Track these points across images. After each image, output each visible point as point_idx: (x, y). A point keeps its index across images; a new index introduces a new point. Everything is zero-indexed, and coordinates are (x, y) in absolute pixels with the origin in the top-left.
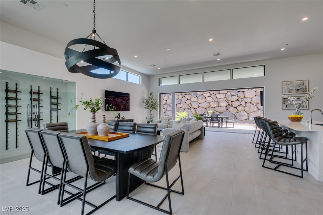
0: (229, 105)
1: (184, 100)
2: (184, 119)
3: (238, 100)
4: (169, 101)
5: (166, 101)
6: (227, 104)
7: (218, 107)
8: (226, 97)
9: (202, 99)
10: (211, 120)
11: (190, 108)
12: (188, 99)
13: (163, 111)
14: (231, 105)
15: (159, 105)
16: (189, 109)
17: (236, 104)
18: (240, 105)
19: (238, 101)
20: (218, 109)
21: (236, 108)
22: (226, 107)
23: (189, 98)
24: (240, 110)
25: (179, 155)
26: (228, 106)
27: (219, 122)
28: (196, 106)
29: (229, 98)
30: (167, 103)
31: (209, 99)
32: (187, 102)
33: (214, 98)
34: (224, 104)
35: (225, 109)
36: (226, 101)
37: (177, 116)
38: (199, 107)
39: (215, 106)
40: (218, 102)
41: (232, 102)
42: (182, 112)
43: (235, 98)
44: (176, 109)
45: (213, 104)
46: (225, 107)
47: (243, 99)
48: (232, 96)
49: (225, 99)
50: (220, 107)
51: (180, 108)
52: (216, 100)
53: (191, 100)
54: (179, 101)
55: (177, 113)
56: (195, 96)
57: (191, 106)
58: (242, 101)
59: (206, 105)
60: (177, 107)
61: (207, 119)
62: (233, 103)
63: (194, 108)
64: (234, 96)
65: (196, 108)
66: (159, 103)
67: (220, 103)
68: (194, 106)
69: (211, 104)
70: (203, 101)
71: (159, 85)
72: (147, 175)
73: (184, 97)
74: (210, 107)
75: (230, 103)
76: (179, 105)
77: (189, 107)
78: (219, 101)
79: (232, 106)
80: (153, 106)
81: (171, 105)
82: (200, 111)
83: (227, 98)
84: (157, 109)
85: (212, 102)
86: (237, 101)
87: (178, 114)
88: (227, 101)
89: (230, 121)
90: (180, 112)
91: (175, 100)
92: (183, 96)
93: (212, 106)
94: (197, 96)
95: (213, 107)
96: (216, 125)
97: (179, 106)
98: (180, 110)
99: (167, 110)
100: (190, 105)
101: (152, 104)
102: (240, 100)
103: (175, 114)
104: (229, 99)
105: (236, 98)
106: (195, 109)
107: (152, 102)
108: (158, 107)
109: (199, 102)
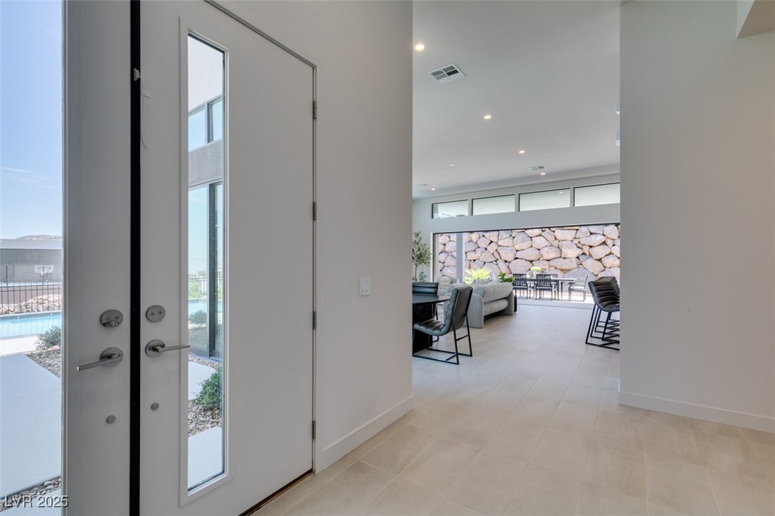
0: (584, 254)
1: (483, 243)
2: (479, 282)
3: (604, 243)
4: (451, 247)
5: (445, 245)
6: (580, 251)
7: (558, 259)
8: (577, 236)
9: (523, 241)
10: (537, 285)
11: (496, 261)
12: (491, 242)
13: (439, 266)
14: (588, 254)
15: (431, 256)
16: (495, 263)
17: (600, 252)
18: (610, 254)
19: (605, 246)
20: (560, 263)
21: (600, 260)
22: (578, 258)
23: (495, 239)
24: (608, 266)
25: (466, 314)
26: (581, 257)
27: (554, 290)
28: (510, 258)
29: (584, 239)
30: (447, 249)
31: (539, 242)
32: (488, 248)
33: (551, 239)
34: (572, 252)
35: (575, 262)
36: (578, 245)
37: (467, 278)
38: (516, 258)
39: (552, 256)
40: (559, 247)
41: (591, 247)
42: (479, 269)
43: (598, 238)
44: (464, 263)
45: (547, 252)
46: (575, 260)
47: (616, 241)
48: (591, 234)
49: (576, 241)
50: (565, 258)
51: (474, 261)
52: (556, 243)
53: (499, 244)
54: (472, 246)
55: (468, 271)
56: (508, 236)
57: (498, 257)
58: (614, 245)
59: (532, 254)
60: (468, 258)
61: (528, 282)
62: (592, 251)
63: (506, 261)
64: (595, 234)
65: (509, 259)
66: (431, 252)
67: (563, 250)
68: (504, 257)
69: (543, 252)
70: (527, 244)
71: (433, 218)
72: (434, 330)
73: (484, 236)
74: (542, 259)
75: (586, 250)
76: (473, 253)
77: (493, 259)
78: (562, 246)
79: (591, 256)
80: (421, 257)
81: (455, 254)
82: (518, 267)
83: (580, 240)
84: (429, 263)
85: (546, 249)
86: (602, 246)
87: (470, 273)
88: (580, 246)
89: (576, 287)
90: (475, 270)
91: (464, 243)
92: (481, 235)
93: (546, 256)
94: (513, 236)
95: (548, 258)
96: (547, 295)
97: (471, 256)
98: (474, 265)
99: (445, 264)
100: (496, 254)
101: (418, 253)
102: (610, 242)
103: (464, 273)
104: (583, 241)
105: (600, 239)
106: (507, 264)
107: (419, 249)
108: (429, 258)
109: (517, 247)
